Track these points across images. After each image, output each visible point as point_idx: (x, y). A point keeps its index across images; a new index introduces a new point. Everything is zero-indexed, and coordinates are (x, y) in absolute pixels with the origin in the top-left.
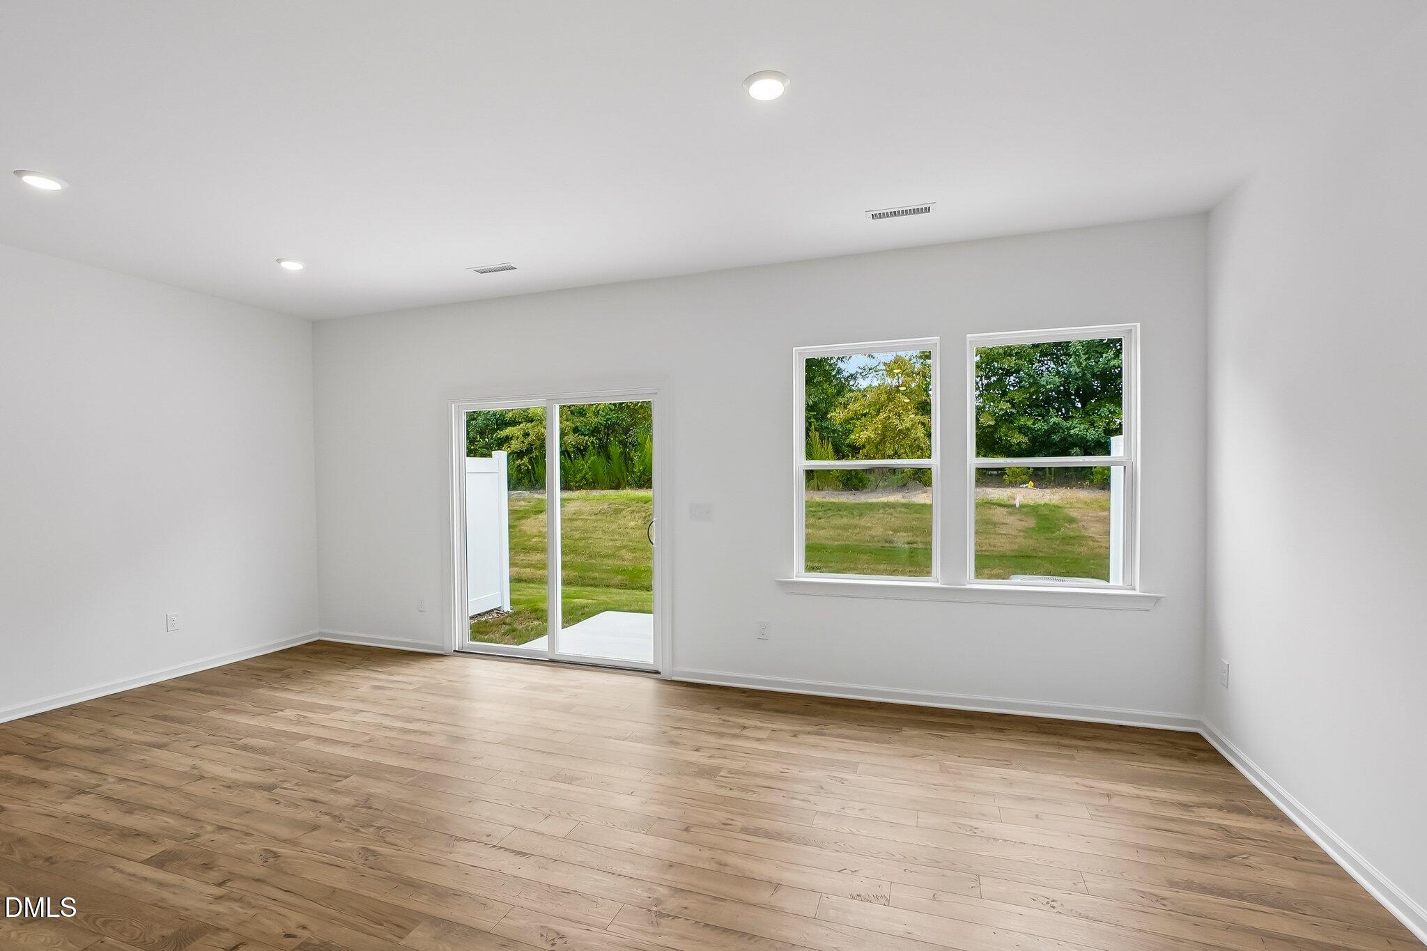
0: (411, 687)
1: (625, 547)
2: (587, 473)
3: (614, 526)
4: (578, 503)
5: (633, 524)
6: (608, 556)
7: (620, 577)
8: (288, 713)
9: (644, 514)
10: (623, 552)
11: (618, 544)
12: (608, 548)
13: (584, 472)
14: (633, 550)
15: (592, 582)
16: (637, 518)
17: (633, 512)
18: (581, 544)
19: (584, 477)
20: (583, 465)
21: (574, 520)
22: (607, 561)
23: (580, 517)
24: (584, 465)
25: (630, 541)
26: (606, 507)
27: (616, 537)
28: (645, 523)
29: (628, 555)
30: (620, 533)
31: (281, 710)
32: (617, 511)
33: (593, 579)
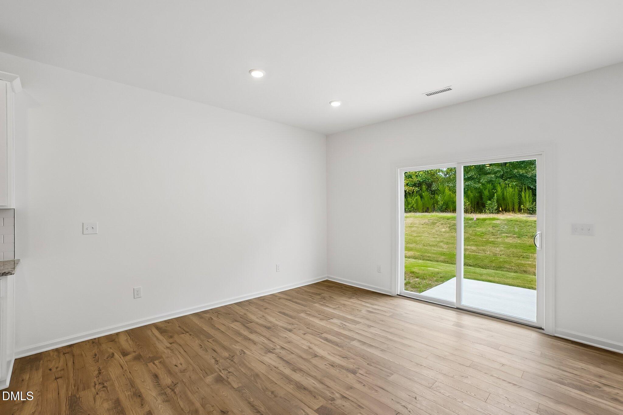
0: (388, 315)
1: (442, 242)
2: (413, 205)
3: (434, 231)
4: (412, 219)
5: (443, 230)
6: (433, 246)
7: (443, 257)
8: (335, 321)
9: (449, 225)
10: (441, 244)
11: (438, 240)
12: (432, 241)
13: (412, 204)
14: (447, 243)
15: (428, 258)
16: (445, 227)
17: (442, 224)
18: (418, 239)
19: (412, 207)
20: (411, 201)
21: (412, 227)
22: (433, 248)
23: (414, 226)
24: (413, 200)
25: (444, 239)
26: (427, 221)
27: (436, 236)
28: (450, 230)
29: (445, 246)
30: (437, 235)
31: (332, 319)
32: (434, 224)
33: (428, 257)
